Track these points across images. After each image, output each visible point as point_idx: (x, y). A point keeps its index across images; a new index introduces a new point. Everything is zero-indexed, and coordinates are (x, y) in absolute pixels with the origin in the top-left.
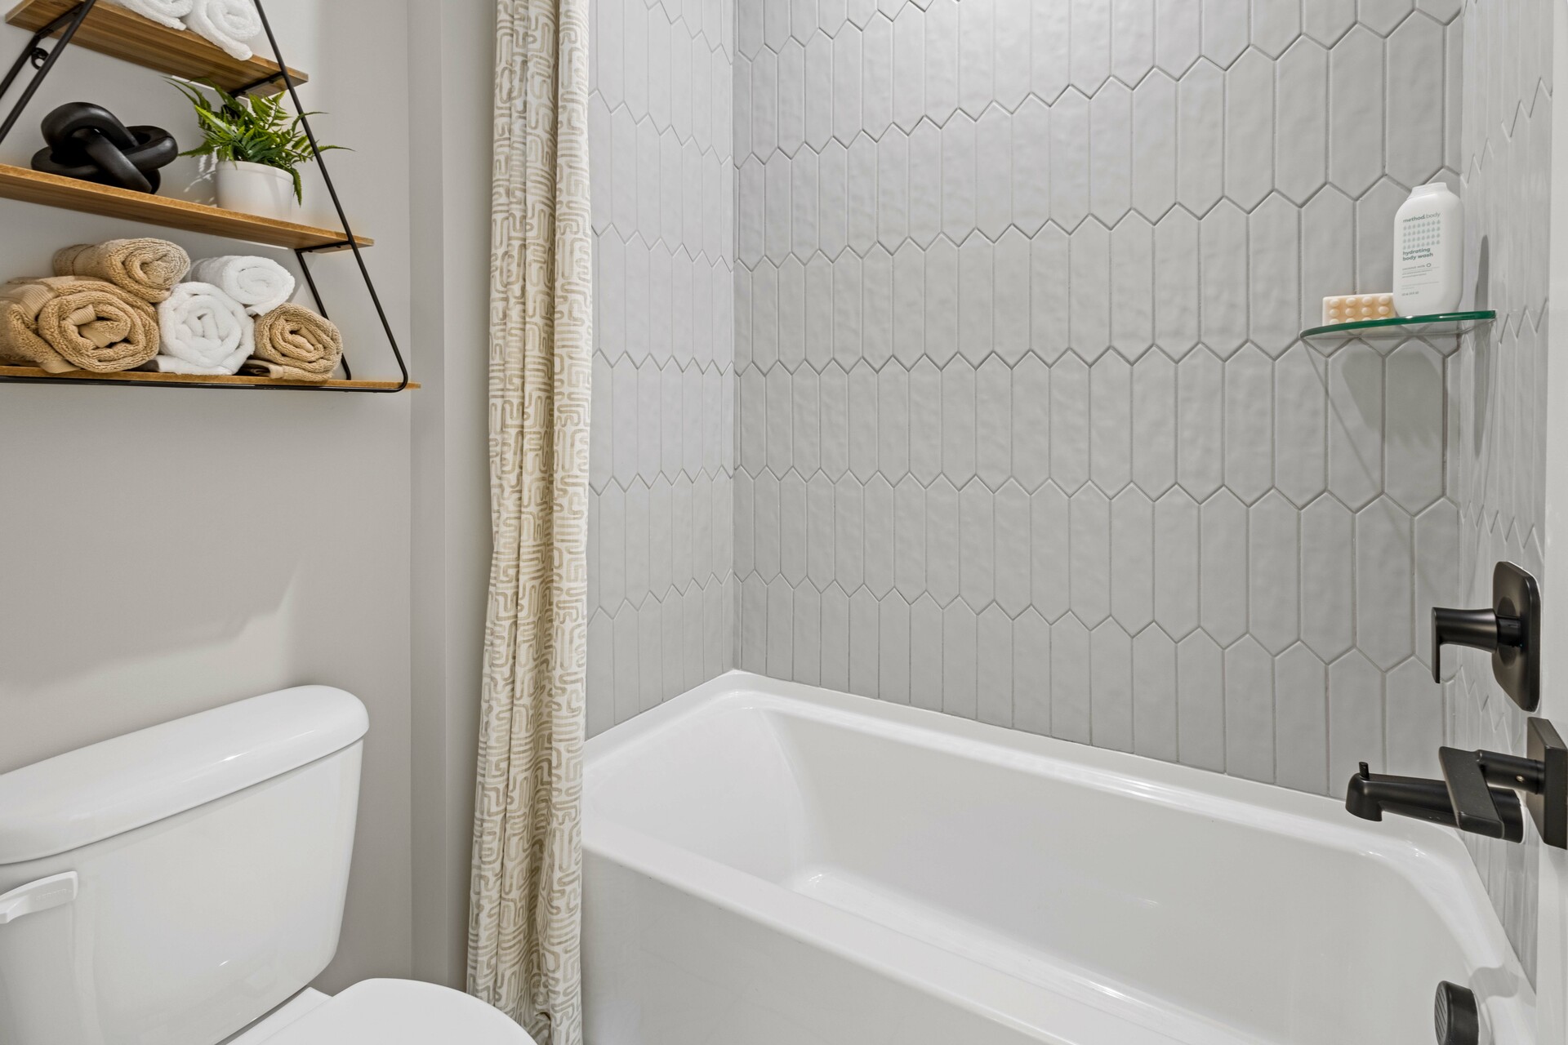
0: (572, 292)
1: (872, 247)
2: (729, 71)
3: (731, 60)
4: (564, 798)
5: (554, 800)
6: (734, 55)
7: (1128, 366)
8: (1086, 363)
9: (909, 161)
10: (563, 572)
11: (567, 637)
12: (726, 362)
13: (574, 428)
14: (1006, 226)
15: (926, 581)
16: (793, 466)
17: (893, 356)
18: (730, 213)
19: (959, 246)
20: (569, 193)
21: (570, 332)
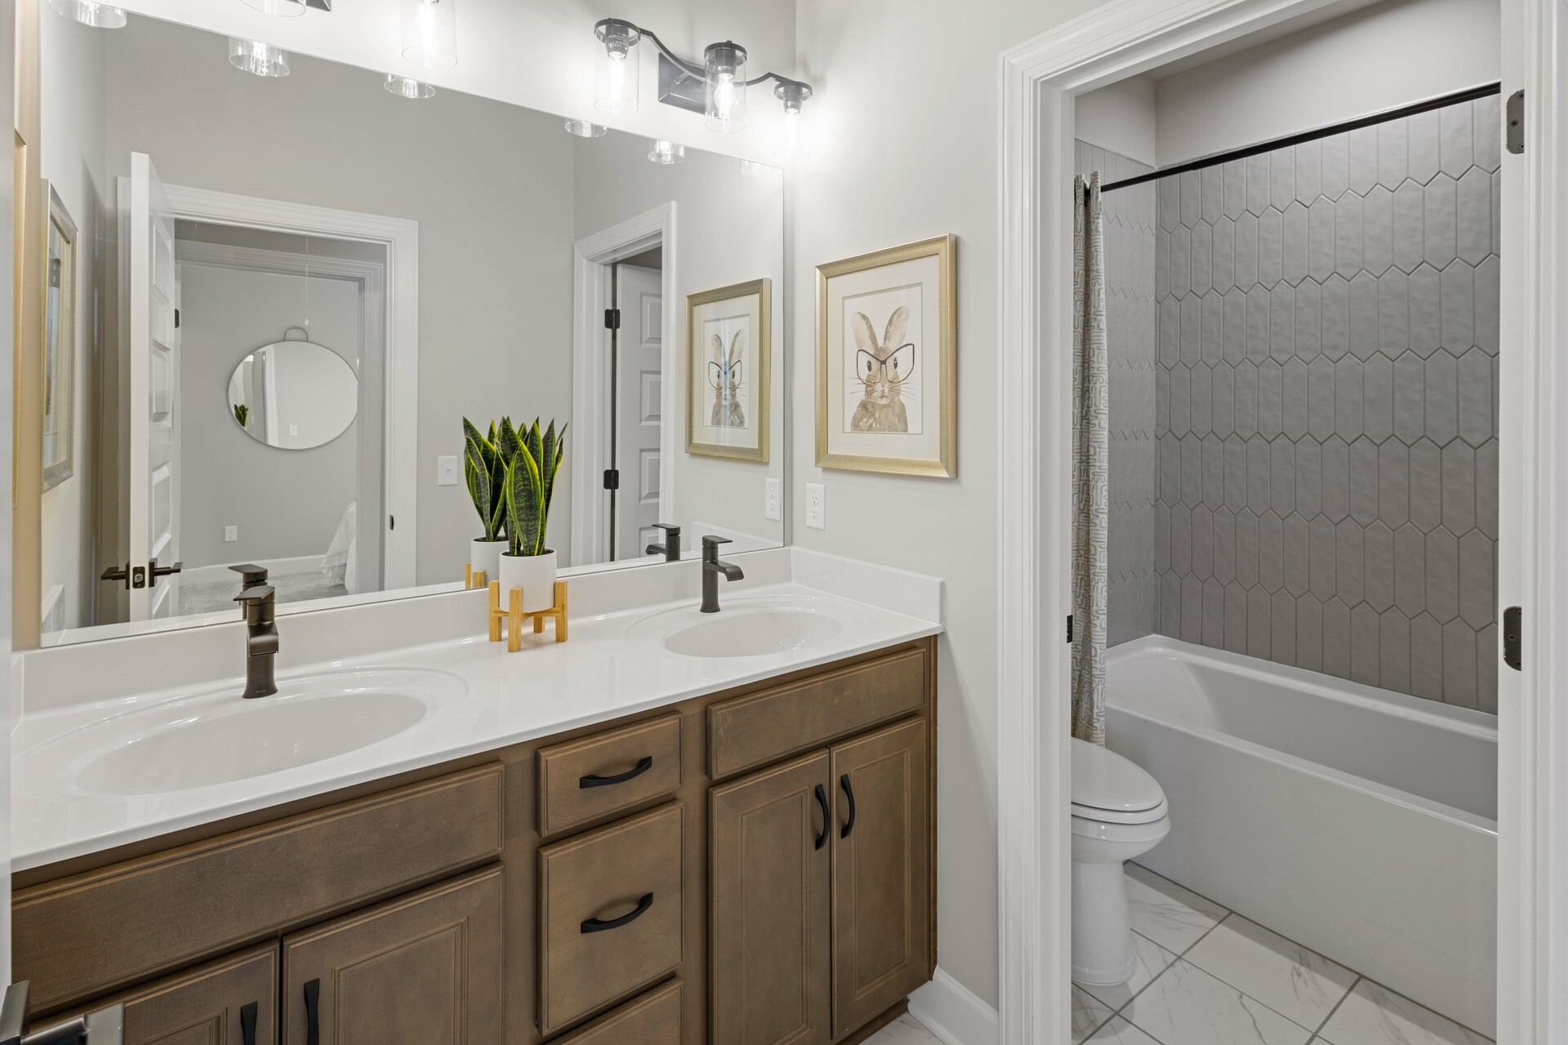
0: (1100, 414)
1: (1265, 360)
2: (1153, 240)
3: (1154, 233)
4: (1098, 672)
5: (1093, 673)
6: (1156, 229)
7: (1472, 450)
8: (1438, 446)
9: (1296, 305)
10: (1097, 557)
11: (1099, 590)
12: (1151, 433)
13: (1102, 484)
14: (1373, 352)
15: (1309, 584)
16: (1202, 502)
17: (1282, 433)
18: (1153, 333)
19: (1335, 363)
20: (1098, 363)
21: (1099, 434)
